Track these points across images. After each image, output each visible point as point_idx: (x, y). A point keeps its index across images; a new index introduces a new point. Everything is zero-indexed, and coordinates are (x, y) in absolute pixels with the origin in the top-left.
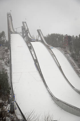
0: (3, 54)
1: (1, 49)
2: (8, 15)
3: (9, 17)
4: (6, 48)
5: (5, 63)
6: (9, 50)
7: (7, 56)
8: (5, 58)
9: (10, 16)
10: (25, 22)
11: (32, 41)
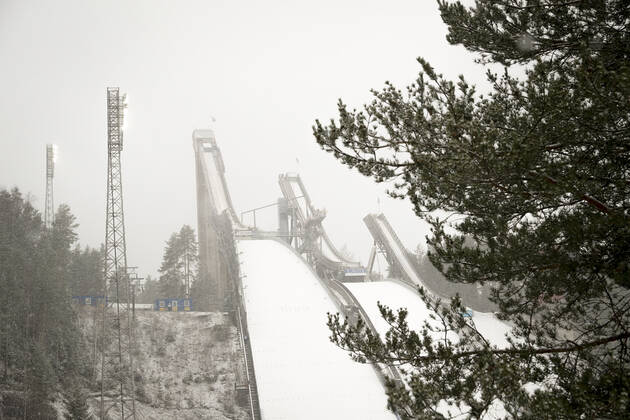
0: (205, 353)
1: (190, 323)
2: (199, 141)
3: (207, 150)
4: (217, 318)
5: (218, 405)
6: (234, 330)
7: (225, 365)
8: (221, 376)
9: (208, 145)
10: (295, 176)
11: (347, 275)
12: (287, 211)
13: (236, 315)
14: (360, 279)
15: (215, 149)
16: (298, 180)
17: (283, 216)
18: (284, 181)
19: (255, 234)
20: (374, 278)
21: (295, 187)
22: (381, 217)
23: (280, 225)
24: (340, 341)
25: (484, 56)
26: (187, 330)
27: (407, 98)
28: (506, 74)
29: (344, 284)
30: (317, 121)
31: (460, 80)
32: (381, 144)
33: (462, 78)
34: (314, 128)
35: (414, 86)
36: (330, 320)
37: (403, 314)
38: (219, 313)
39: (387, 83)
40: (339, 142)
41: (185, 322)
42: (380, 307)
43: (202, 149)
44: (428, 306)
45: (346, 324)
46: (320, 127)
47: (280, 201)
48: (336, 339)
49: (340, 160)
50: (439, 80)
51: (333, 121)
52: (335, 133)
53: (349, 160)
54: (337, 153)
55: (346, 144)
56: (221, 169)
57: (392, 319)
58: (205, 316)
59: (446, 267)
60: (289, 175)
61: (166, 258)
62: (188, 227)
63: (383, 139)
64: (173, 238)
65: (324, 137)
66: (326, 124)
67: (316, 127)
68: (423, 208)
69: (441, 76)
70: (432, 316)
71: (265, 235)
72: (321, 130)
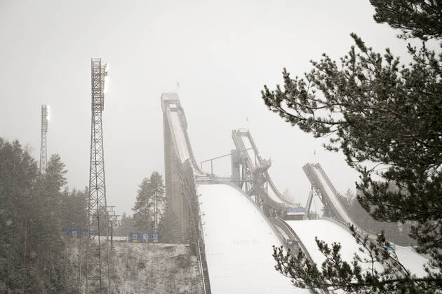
0: (171, 278)
1: (158, 253)
2: (166, 103)
3: (173, 110)
4: (181, 249)
6: (194, 259)
7: (187, 288)
9: (174, 106)
10: (246, 131)
11: (288, 214)
12: (239, 160)
13: (196, 247)
14: (300, 218)
15: (179, 109)
16: (248, 135)
17: (236, 165)
18: (237, 135)
19: (212, 179)
20: (311, 216)
21: (246, 140)
22: (318, 166)
23: (233, 172)
24: (283, 269)
25: (405, 32)
26: (156, 259)
27: (340, 68)
28: (424, 47)
29: (286, 221)
30: (265, 86)
31: (386, 53)
32: (319, 105)
33: (388, 51)
34: (262, 92)
35: (346, 57)
36: (275, 252)
37: (337, 248)
38: (182, 245)
39: (324, 55)
40: (284, 104)
41: (154, 251)
42: (318, 242)
43: (168, 109)
44: (358, 241)
45: (288, 255)
46: (267, 91)
47: (233, 153)
48: (280, 268)
49: (285, 119)
50: (369, 52)
51: (278, 87)
52: (280, 97)
53: (292, 119)
54: (282, 113)
55: (290, 106)
56: (184, 125)
57: (328, 252)
58: (171, 247)
59: (373, 208)
60: (241, 131)
61: (138, 199)
62: (157, 173)
63: (321, 102)
64: (145, 183)
65: (271, 99)
66: (272, 89)
67: (265, 92)
68: (354, 159)
69: (371, 49)
70: (361, 250)
71: (221, 180)
72: (268, 94)
